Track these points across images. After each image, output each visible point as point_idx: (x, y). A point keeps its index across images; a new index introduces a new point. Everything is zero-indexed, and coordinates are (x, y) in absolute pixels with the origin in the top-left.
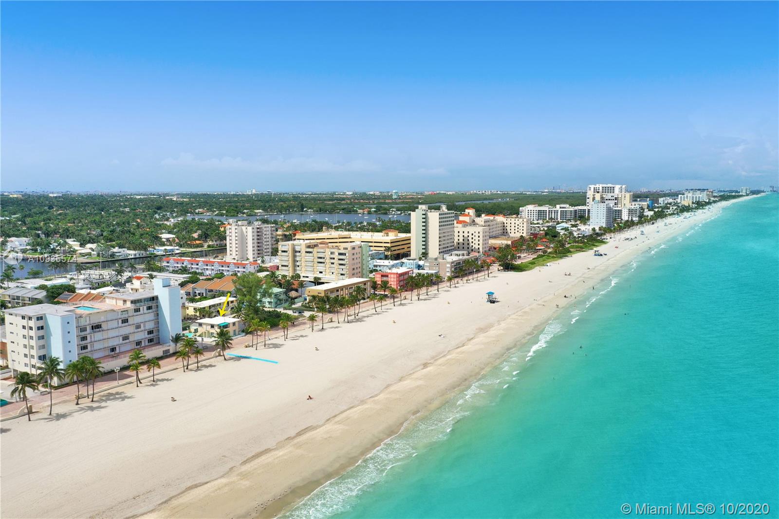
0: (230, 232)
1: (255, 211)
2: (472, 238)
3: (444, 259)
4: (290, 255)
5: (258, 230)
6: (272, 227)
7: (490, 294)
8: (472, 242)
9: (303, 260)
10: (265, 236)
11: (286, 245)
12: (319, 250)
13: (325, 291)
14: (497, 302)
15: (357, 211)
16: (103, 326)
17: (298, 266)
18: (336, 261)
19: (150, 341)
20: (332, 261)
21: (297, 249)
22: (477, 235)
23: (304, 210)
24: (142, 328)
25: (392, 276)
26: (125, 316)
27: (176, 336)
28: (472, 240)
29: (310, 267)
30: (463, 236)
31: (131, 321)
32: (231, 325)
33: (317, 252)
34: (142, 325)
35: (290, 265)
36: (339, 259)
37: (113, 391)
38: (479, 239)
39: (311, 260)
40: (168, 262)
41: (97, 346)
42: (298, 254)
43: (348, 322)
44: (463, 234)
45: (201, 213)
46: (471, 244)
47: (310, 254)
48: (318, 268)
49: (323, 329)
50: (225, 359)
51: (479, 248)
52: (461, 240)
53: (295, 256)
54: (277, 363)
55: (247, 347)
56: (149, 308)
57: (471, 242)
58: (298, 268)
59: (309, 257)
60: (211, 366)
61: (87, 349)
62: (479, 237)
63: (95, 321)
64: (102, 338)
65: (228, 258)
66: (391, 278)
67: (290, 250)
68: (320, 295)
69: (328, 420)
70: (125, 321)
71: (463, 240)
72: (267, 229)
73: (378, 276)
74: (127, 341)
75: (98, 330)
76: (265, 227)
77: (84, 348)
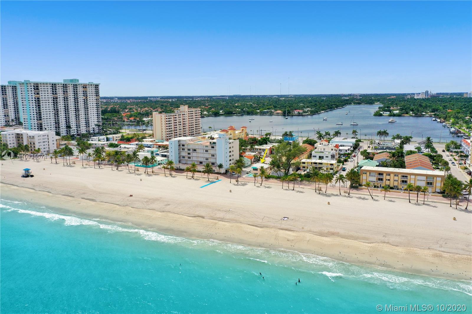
16: (197, 150)
27: (220, 164)
31: (209, 152)
63: (194, 148)
74: (208, 161)
75: (195, 152)
77: (189, 158)
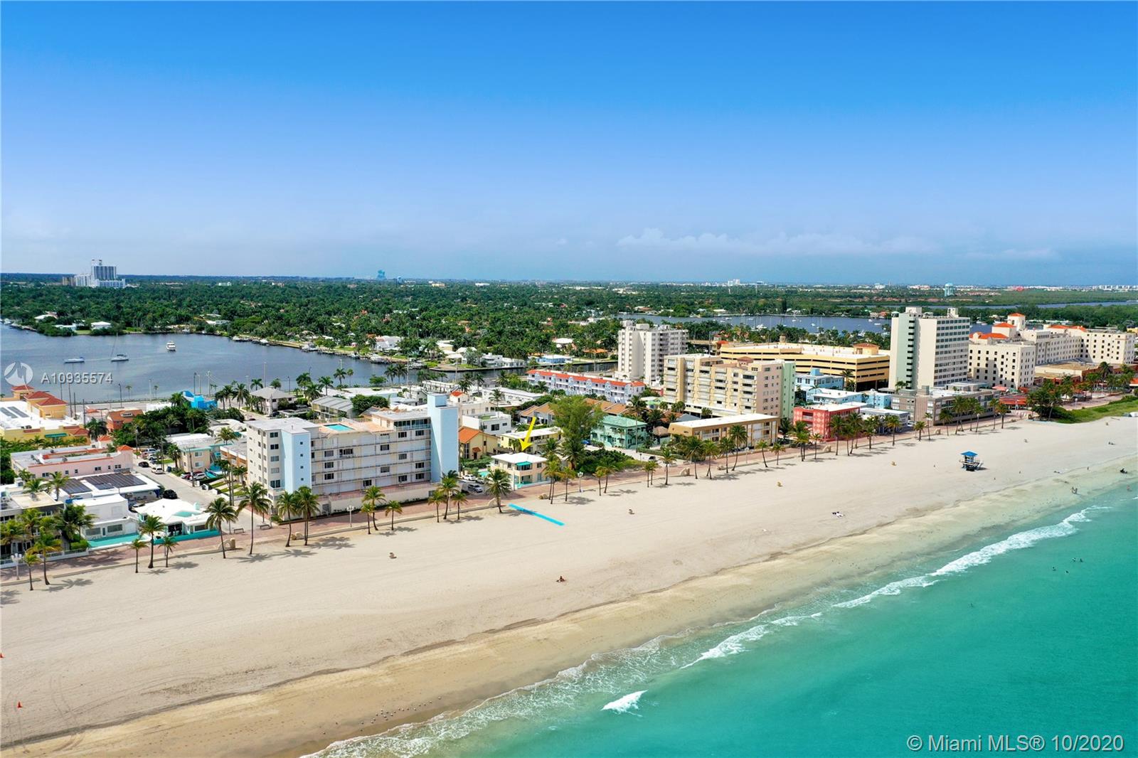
0: (623, 339)
1: (715, 310)
2: (1002, 363)
3: (928, 394)
4: (679, 374)
5: (662, 337)
6: (684, 333)
7: (969, 456)
8: (1002, 370)
9: (696, 382)
10: (672, 346)
11: (674, 360)
12: (719, 370)
13: (694, 429)
14: (980, 469)
15: (869, 315)
16: (354, 451)
17: (690, 391)
18: (739, 387)
19: (420, 476)
20: (735, 386)
21: (690, 366)
22: (1011, 357)
23: (788, 310)
24: (409, 459)
25: (819, 414)
26: (385, 440)
27: (449, 474)
28: (1002, 366)
29: (704, 394)
30: (987, 359)
31: (393, 448)
32: (535, 467)
33: (716, 372)
34: (408, 455)
35: (678, 389)
36: (745, 385)
37: (337, 536)
38: (1014, 364)
39: (706, 383)
40: (533, 376)
41: (346, 476)
42: (689, 374)
43: (711, 479)
44: (987, 356)
45: (642, 312)
46: (1000, 373)
47: (707, 375)
48: (715, 395)
49: (666, 484)
50: (501, 512)
51: (1013, 380)
52: (983, 366)
53: (685, 377)
54: (561, 524)
55: (542, 498)
56: (419, 433)
57: (1000, 370)
58: (689, 394)
59: (704, 379)
60: (477, 518)
61: (333, 478)
62: (1014, 361)
63: (345, 444)
64: (351, 467)
65: (618, 374)
66: (817, 417)
67: (679, 367)
68: (686, 435)
69: (563, 615)
70: (385, 447)
71: (987, 365)
72: (676, 336)
73: (798, 413)
74: (387, 474)
75: (348, 455)
76: (673, 334)
77: (329, 476)
